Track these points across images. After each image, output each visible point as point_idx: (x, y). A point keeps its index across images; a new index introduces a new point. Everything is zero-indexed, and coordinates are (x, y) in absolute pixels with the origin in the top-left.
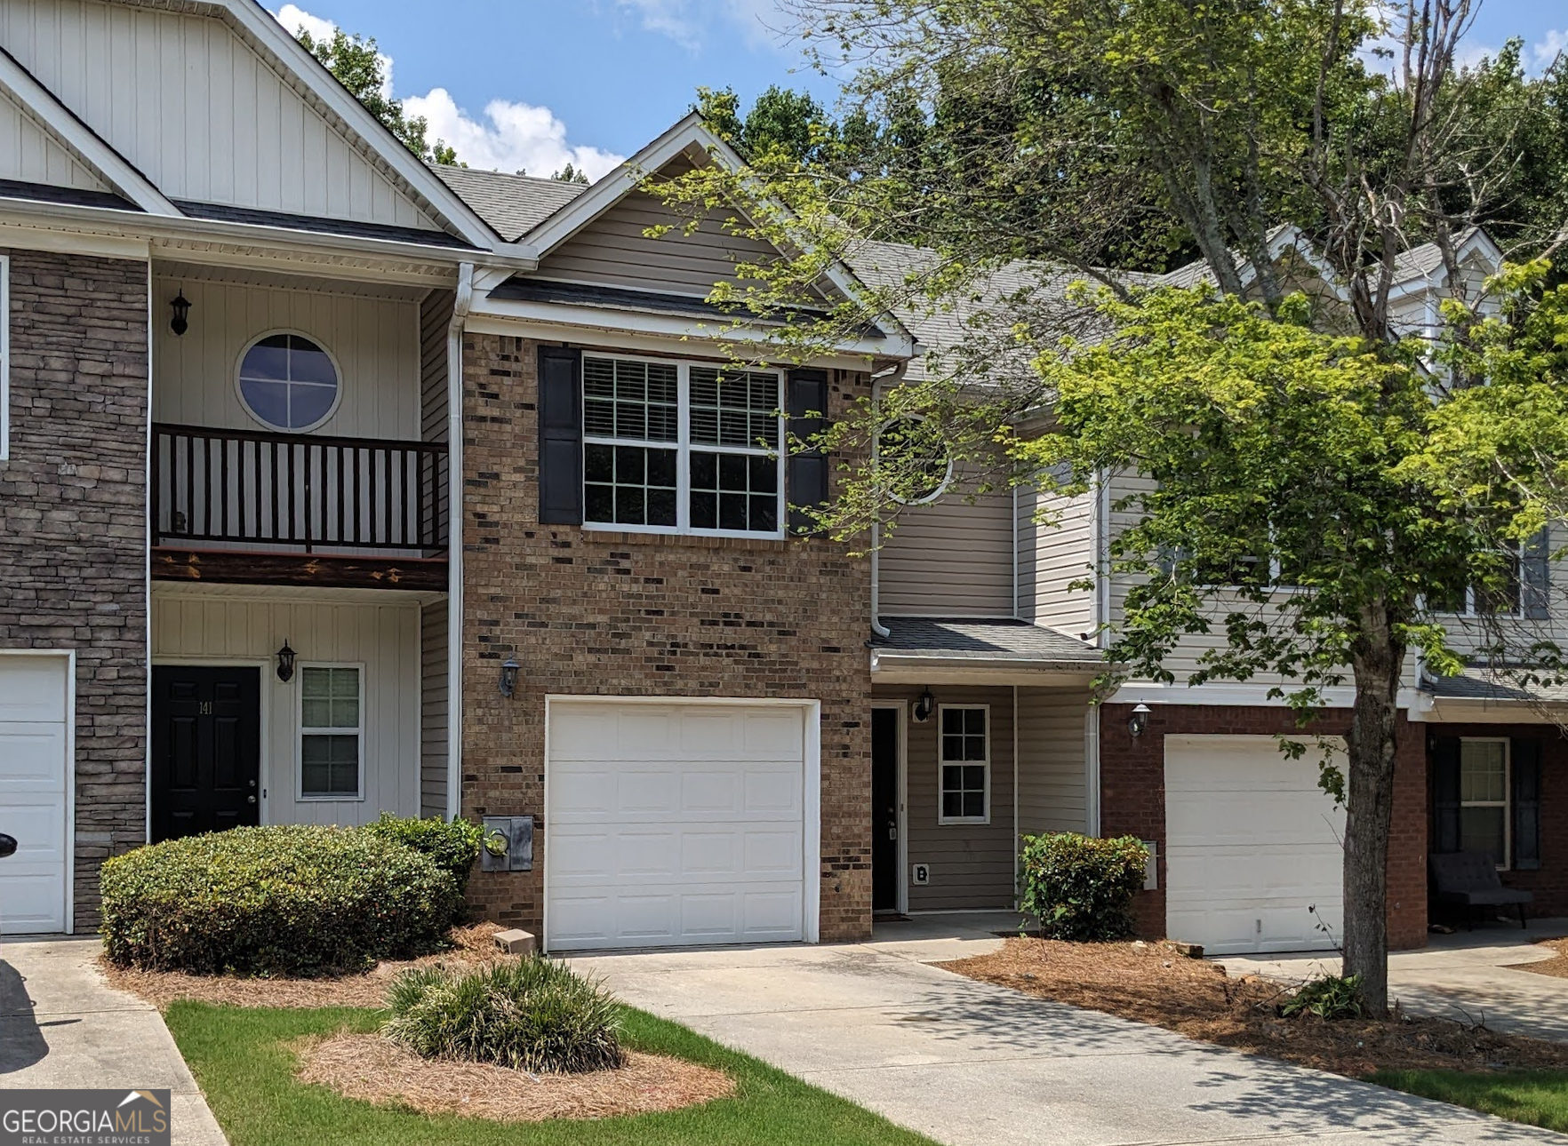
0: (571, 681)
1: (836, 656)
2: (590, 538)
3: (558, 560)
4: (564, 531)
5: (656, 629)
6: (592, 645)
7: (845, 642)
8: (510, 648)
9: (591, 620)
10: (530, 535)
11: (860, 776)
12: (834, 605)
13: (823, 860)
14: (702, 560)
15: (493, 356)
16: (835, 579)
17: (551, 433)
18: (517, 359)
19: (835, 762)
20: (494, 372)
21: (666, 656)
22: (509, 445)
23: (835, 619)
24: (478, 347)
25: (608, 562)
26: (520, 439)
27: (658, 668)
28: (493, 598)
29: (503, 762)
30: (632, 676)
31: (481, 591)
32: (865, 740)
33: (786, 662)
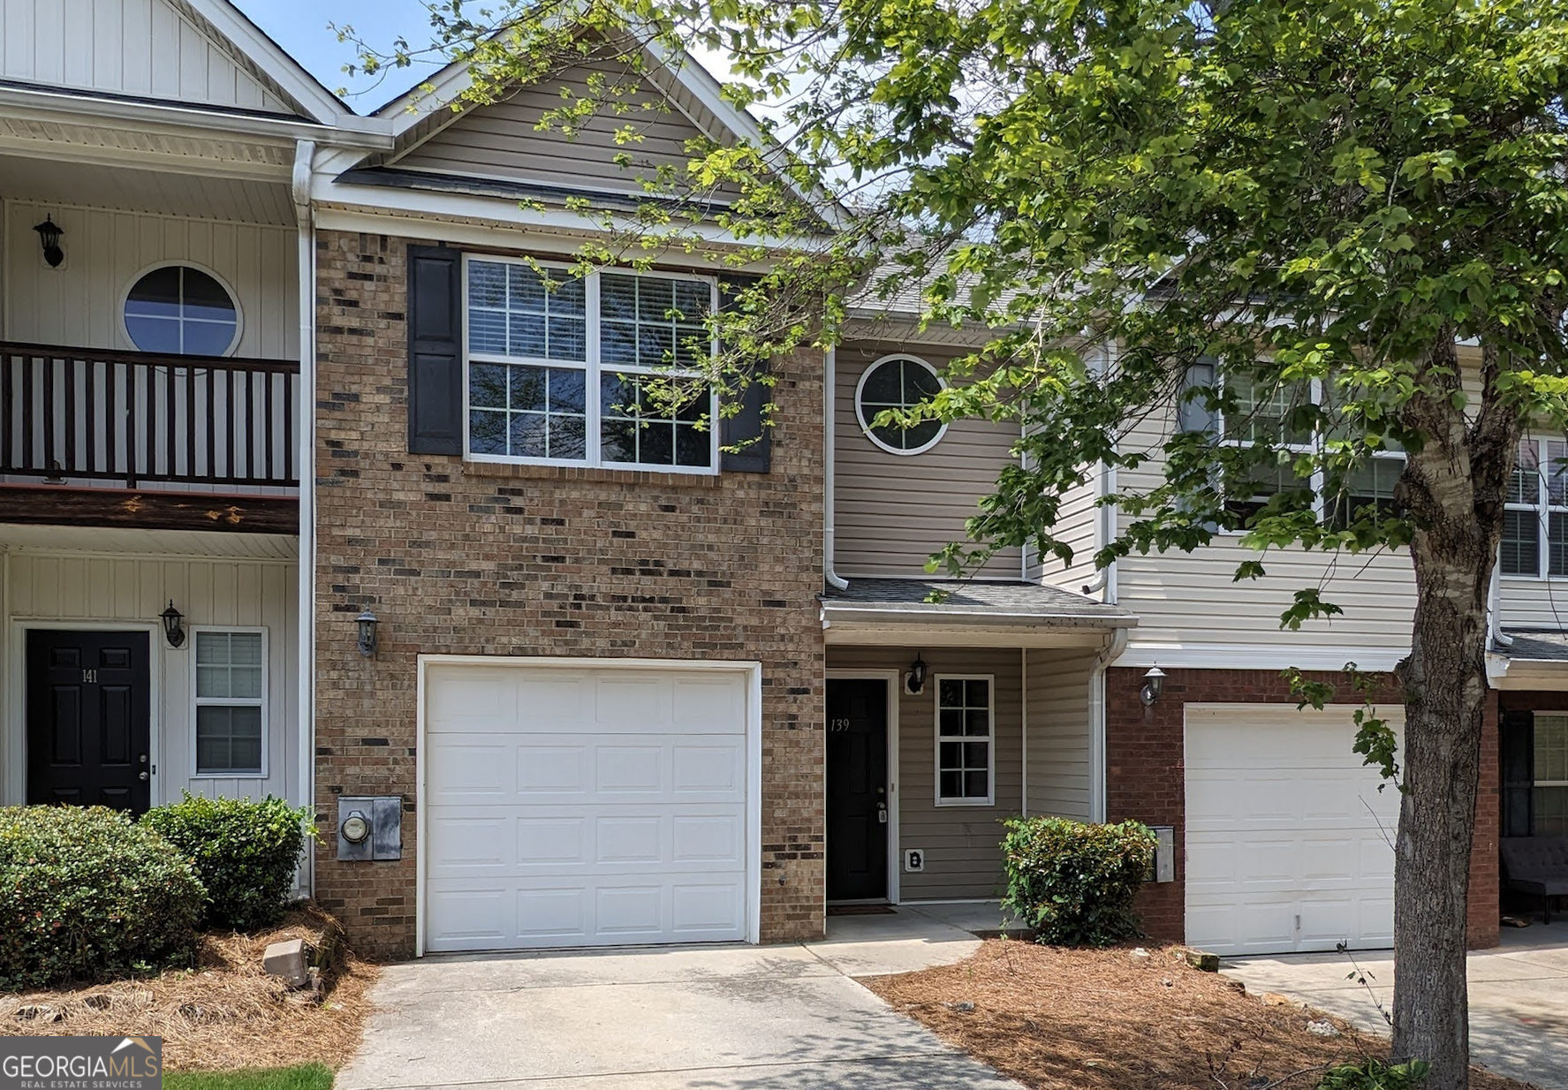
0: (449, 639)
1: (780, 612)
2: (472, 469)
3: (434, 497)
4: (440, 463)
5: (555, 578)
6: (475, 596)
7: (790, 596)
8: (372, 600)
9: (474, 566)
10: (397, 467)
11: (810, 751)
12: (778, 552)
13: (765, 848)
14: (613, 498)
15: (351, 257)
16: (779, 522)
17: (423, 347)
18: (381, 261)
19: (779, 733)
20: (352, 276)
21: (569, 610)
22: (370, 361)
23: (779, 568)
24: (333, 245)
25: (496, 500)
26: (388, 353)
27: (558, 624)
28: (351, 541)
29: (364, 733)
30: (526, 634)
31: (336, 532)
32: (817, 709)
33: (717, 618)
